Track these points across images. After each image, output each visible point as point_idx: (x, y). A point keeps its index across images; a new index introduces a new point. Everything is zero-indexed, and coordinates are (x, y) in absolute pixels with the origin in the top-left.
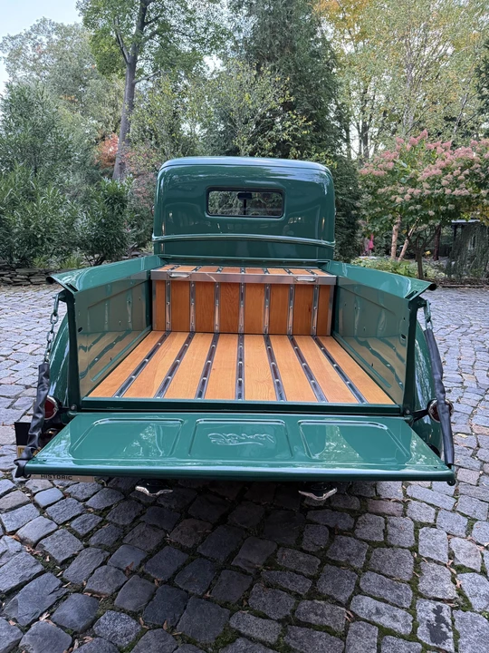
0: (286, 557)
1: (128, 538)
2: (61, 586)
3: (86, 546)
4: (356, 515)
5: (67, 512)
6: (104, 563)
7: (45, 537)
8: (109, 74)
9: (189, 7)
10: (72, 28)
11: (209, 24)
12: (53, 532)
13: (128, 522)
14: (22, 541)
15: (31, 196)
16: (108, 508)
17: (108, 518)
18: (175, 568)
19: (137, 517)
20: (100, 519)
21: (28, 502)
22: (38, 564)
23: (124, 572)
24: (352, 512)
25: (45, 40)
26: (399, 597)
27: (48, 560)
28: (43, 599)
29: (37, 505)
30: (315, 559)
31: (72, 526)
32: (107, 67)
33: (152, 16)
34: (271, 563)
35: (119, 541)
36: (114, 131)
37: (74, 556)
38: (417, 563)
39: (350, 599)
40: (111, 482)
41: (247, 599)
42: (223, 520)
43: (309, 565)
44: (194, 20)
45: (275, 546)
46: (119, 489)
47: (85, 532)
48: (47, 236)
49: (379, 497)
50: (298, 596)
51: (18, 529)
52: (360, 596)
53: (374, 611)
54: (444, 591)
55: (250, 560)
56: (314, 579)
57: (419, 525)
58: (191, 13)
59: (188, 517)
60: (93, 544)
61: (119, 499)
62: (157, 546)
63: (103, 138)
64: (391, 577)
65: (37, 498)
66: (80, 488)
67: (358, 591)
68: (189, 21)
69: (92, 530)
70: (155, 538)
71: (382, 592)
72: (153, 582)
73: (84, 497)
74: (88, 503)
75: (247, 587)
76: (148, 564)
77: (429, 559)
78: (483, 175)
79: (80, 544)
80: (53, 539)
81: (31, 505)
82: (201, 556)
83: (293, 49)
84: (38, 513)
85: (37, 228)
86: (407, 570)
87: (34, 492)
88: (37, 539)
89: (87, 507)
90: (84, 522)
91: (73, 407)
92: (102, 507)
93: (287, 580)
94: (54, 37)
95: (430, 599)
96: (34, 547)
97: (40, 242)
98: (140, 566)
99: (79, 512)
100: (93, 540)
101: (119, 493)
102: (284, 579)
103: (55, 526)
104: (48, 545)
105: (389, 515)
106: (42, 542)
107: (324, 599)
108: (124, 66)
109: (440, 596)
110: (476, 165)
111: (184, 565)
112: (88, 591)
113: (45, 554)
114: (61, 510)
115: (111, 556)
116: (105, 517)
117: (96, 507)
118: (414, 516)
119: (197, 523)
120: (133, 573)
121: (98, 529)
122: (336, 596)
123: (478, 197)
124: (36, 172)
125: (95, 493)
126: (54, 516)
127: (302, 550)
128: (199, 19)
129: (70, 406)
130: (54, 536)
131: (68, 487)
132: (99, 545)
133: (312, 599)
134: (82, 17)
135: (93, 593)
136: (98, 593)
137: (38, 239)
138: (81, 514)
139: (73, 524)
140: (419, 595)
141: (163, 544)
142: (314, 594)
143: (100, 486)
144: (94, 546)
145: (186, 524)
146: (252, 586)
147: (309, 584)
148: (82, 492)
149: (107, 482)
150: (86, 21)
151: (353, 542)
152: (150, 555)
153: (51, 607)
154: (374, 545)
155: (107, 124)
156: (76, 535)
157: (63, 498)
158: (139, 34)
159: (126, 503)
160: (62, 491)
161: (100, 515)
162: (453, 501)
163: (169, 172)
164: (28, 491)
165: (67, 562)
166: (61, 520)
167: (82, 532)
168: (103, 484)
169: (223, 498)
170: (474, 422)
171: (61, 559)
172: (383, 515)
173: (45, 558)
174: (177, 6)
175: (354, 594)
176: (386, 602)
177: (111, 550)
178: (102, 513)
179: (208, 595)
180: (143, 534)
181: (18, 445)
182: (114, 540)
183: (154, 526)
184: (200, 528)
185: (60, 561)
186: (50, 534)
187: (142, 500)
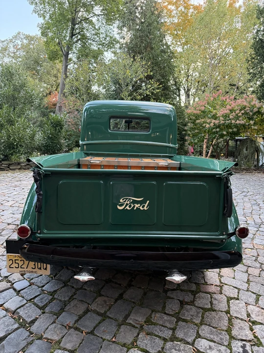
0: (157, 317)
1: (67, 308)
2: (29, 336)
3: (43, 313)
4: (194, 293)
5: (32, 293)
6: (54, 322)
7: (20, 308)
8: (54, 60)
9: (97, 27)
10: (34, 37)
11: (107, 36)
12: (24, 305)
13: (67, 299)
14: (7, 310)
15: (11, 122)
16: (55, 291)
17: (55, 297)
18: (95, 325)
19: (72, 296)
20: (51, 297)
21: (10, 288)
22: (16, 323)
23: (66, 327)
24: (192, 292)
25: (20, 43)
26: (221, 339)
27: (21, 321)
28: (19, 343)
29: (15, 290)
30: (173, 318)
31: (35, 301)
32: (53, 57)
33: (77, 31)
34: (148, 321)
35: (62, 310)
36: (56, 90)
37: (36, 319)
38: (230, 320)
39: (194, 340)
40: (57, 276)
41: (136, 342)
42: (121, 297)
43: (170, 322)
44: (99, 34)
45: (150, 312)
46: (61, 280)
47: (42, 305)
48: (20, 144)
49: (206, 283)
50: (165, 340)
51: (4, 303)
52: (200, 339)
53: (208, 347)
54: (246, 335)
55: (136, 319)
56: (174, 329)
57: (229, 299)
58: (98, 30)
59: (101, 295)
60: (47, 311)
61: (61, 286)
62: (84, 312)
63: (50, 93)
64: (216, 328)
65: (14, 285)
66: (39, 280)
67: (199, 336)
68: (96, 34)
69: (47, 304)
70: (82, 308)
71: (212, 336)
72: (82, 333)
73: (42, 285)
74: (44, 288)
75: (136, 335)
76: (79, 322)
77: (236, 317)
78: (251, 113)
79: (40, 312)
80: (24, 309)
81: (12, 290)
82: (110, 318)
83: (152, 48)
84: (16, 294)
85: (14, 139)
86: (225, 323)
87: (13, 282)
88: (15, 309)
89: (43, 290)
90: (41, 299)
91: (39, 232)
92: (52, 290)
93: (158, 330)
94: (25, 41)
95: (239, 340)
96: (13, 314)
97: (15, 147)
98: (75, 323)
99: (39, 293)
100: (47, 309)
101: (62, 283)
102: (157, 330)
103: (25, 301)
104: (21, 312)
105: (213, 293)
106: (18, 310)
107: (180, 341)
108: (62, 56)
109: (244, 338)
110: (247, 108)
111: (100, 323)
112: (45, 338)
113: (20, 317)
114: (29, 292)
115: (57, 318)
116: (53, 296)
117: (49, 291)
118: (226, 294)
119: (106, 298)
120: (70, 328)
121: (50, 303)
122: (186, 339)
123: (249, 125)
124: (14, 109)
125: (48, 283)
126: (24, 295)
127: (165, 313)
128: (102, 33)
129: (37, 231)
130: (25, 307)
131: (32, 279)
132: (51, 312)
133: (173, 341)
134: (40, 31)
135: (48, 339)
136: (51, 340)
137: (14, 145)
138: (40, 295)
139: (36, 300)
140: (232, 338)
141: (87, 311)
142: (174, 338)
143: (51, 279)
144: (47, 313)
145: (100, 300)
146: (138, 334)
147: (171, 332)
148: (41, 282)
149: (54, 277)
150: (43, 34)
151: (194, 309)
152: (80, 317)
153: (24, 348)
154: (205, 310)
155: (52, 86)
156: (37, 306)
157: (29, 286)
158: (70, 40)
159: (65, 288)
160: (29, 281)
161: (51, 295)
162: (247, 285)
163: (89, 108)
164: (10, 282)
165: (33, 322)
166: (29, 298)
167: (41, 305)
168: (52, 277)
169: (120, 285)
170: (255, 242)
171: (29, 320)
172: (209, 293)
173: (19, 320)
174: (90, 26)
175: (196, 338)
176: (214, 342)
177: (58, 314)
178: (52, 294)
179: (114, 339)
180: (75, 306)
181: (7, 253)
182: (59, 309)
183: (82, 301)
184: (107, 302)
185: (28, 322)
186: (22, 306)
187: (75, 286)
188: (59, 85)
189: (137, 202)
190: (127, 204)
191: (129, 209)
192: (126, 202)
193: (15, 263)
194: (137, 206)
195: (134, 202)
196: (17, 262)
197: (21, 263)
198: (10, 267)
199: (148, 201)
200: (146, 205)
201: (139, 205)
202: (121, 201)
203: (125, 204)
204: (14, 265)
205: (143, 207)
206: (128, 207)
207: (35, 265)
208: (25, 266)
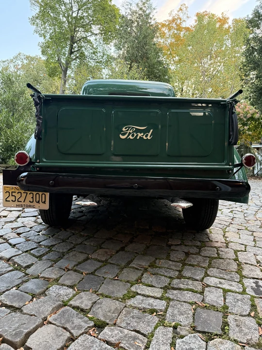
0: (162, 262)
1: (65, 257)
2: (24, 276)
3: (40, 260)
4: (200, 248)
5: (28, 247)
6: (52, 266)
7: (15, 256)
8: (53, 76)
9: (95, 46)
10: (34, 57)
11: (104, 55)
12: (20, 254)
13: (65, 251)
14: (1, 258)
15: (9, 126)
16: (53, 246)
17: (53, 249)
18: (96, 268)
19: (71, 249)
20: (48, 250)
22: (10, 266)
23: (64, 270)
24: (197, 247)
25: (20, 63)
26: (231, 277)
27: (16, 266)
28: (14, 281)
29: (10, 244)
30: (179, 264)
31: (31, 252)
32: (52, 74)
33: (76, 49)
34: (152, 266)
35: (61, 258)
37: (32, 264)
38: (239, 265)
39: (203, 278)
40: (55, 236)
41: (140, 279)
42: (122, 249)
43: (175, 266)
44: (97, 52)
45: (154, 259)
47: (39, 255)
48: (18, 146)
49: (212, 241)
50: (170, 278)
52: (209, 277)
53: (218, 283)
54: (257, 275)
55: (140, 263)
56: (180, 271)
57: (236, 252)
58: (95, 49)
59: (101, 248)
61: (59, 242)
62: (84, 260)
64: (225, 270)
65: (9, 241)
67: (207, 275)
68: (94, 53)
69: (44, 254)
70: (82, 257)
71: (221, 275)
72: (82, 274)
73: (39, 241)
74: (40, 244)
75: (140, 275)
76: (79, 266)
77: (246, 263)
78: (245, 119)
79: (36, 259)
81: (7, 244)
82: (111, 263)
83: (148, 58)
84: (11, 247)
85: (12, 141)
86: (234, 266)
88: (10, 257)
90: (38, 251)
91: (38, 161)
92: (50, 244)
93: (163, 271)
94: (25, 61)
95: (250, 278)
96: (8, 261)
97: (13, 150)
98: (74, 267)
100: (44, 258)
101: (60, 240)
102: (162, 271)
103: (21, 252)
104: (17, 259)
105: (219, 247)
106: (13, 258)
107: (187, 279)
108: (61, 73)
109: (257, 277)
110: (241, 115)
111: (101, 267)
112: (42, 277)
113: (15, 263)
114: (24, 246)
115: (55, 263)
116: (51, 249)
117: (46, 245)
118: (233, 248)
119: (107, 250)
120: (69, 270)
121: (47, 253)
122: (194, 277)
123: (243, 130)
124: (13, 115)
125: (45, 240)
126: (20, 248)
127: (170, 260)
128: (99, 52)
129: (36, 161)
130: (20, 256)
131: (28, 237)
132: (48, 260)
133: (180, 279)
134: (41, 50)
135: (45, 278)
136: (48, 278)
138: (36, 248)
140: (242, 277)
141: (87, 259)
142: (180, 277)
144: (45, 260)
145: (100, 251)
146: (143, 275)
147: (177, 273)
148: (37, 239)
149: (52, 236)
150: (43, 52)
151: (200, 257)
152: (80, 263)
153: (19, 285)
154: (212, 258)
156: (34, 256)
157: (25, 241)
158: (69, 56)
159: (64, 243)
161: (48, 248)
162: (254, 243)
164: (4, 239)
165: (28, 267)
166: (25, 250)
167: (37, 255)
168: (49, 237)
169: (121, 241)
170: (257, 216)
171: (25, 265)
172: (215, 247)
173: (14, 265)
174: (89, 46)
175: (205, 276)
176: (225, 279)
177: (56, 261)
178: (50, 247)
179: (116, 278)
180: (75, 255)
181: (4, 184)
182: (57, 257)
183: (81, 252)
184: (109, 252)
186: (17, 255)
187: (73, 242)
189: (141, 131)
190: (130, 133)
191: (131, 138)
192: (129, 131)
193: (12, 195)
194: (140, 135)
195: (138, 131)
196: (14, 194)
197: (18, 196)
198: (6, 201)
199: (152, 130)
200: (149, 134)
201: (142, 134)
202: (124, 129)
203: (128, 133)
204: (11, 198)
205: (146, 136)
206: (130, 137)
207: (33, 198)
208: (22, 199)
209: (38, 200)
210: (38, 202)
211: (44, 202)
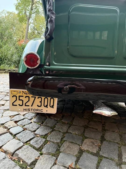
1: (62, 149)
3: (41, 154)
5: (27, 136)
6: (55, 164)
7: (18, 149)
8: (22, 22)
12: (22, 147)
13: (59, 141)
14: (5, 152)
17: (48, 139)
18: (96, 165)
19: (62, 139)
20: (44, 140)
21: (7, 132)
22: (16, 165)
23: (68, 168)
25: (4, 15)
27: (22, 163)
29: (11, 134)
31: (31, 143)
33: (34, 8)
35: (58, 151)
36: (22, 39)
37: (36, 161)
40: (44, 123)
42: (103, 138)
46: (48, 126)
47: (39, 146)
48: (5, 58)
51: (3, 146)
60: (45, 152)
61: (50, 130)
62: (79, 153)
63: (19, 41)
65: (10, 130)
66: (30, 126)
69: (42, 145)
70: (76, 149)
73: (34, 130)
74: (36, 132)
79: (38, 153)
80: (22, 151)
81: (8, 134)
82: (104, 157)
84: (12, 137)
85: (2, 56)
87: (9, 128)
88: (14, 151)
89: (36, 134)
90: (36, 141)
91: (48, 64)
92: (44, 134)
94: (7, 14)
96: (12, 155)
97: (3, 60)
99: (33, 137)
100: (44, 151)
101: (49, 128)
103: (22, 144)
104: (20, 153)
106: (17, 152)
108: (26, 20)
111: (99, 163)
113: (19, 159)
114: (24, 136)
115: (57, 159)
116: (46, 139)
117: (41, 134)
119: (92, 140)
121: (45, 145)
125: (38, 128)
126: (20, 138)
130: (22, 149)
131: (24, 126)
132: (49, 154)
134: (15, 7)
138: (34, 138)
139: (31, 142)
141: (81, 152)
143: (40, 125)
144: (45, 154)
148: (32, 128)
149: (42, 124)
152: (78, 158)
155: (20, 37)
156: (34, 148)
157: (23, 130)
159: (54, 132)
160: (22, 127)
161: (44, 138)
164: (6, 128)
165: (33, 164)
166: (25, 141)
167: (37, 146)
168: (40, 124)
169: (97, 129)
171: (29, 162)
173: (19, 161)
177: (56, 155)
178: (45, 136)
180: (68, 147)
181: (10, 88)
182: (55, 150)
183: (72, 143)
184: (95, 143)
185: (29, 163)
186: (20, 148)
187: (61, 131)
188: (24, 36)
193: (19, 100)
196: (21, 98)
197: (26, 100)
198: (13, 105)
204: (18, 102)
207: (41, 102)
208: (30, 103)
209: (46, 104)
210: (47, 106)
211: (52, 107)
